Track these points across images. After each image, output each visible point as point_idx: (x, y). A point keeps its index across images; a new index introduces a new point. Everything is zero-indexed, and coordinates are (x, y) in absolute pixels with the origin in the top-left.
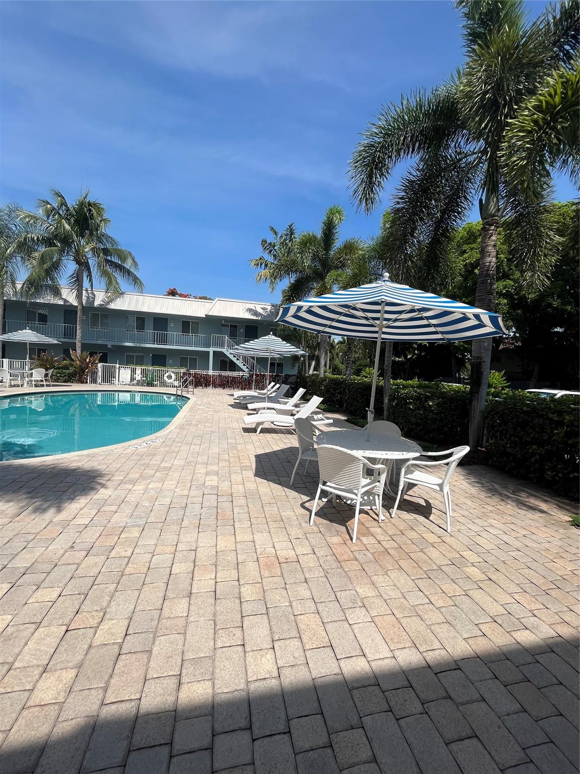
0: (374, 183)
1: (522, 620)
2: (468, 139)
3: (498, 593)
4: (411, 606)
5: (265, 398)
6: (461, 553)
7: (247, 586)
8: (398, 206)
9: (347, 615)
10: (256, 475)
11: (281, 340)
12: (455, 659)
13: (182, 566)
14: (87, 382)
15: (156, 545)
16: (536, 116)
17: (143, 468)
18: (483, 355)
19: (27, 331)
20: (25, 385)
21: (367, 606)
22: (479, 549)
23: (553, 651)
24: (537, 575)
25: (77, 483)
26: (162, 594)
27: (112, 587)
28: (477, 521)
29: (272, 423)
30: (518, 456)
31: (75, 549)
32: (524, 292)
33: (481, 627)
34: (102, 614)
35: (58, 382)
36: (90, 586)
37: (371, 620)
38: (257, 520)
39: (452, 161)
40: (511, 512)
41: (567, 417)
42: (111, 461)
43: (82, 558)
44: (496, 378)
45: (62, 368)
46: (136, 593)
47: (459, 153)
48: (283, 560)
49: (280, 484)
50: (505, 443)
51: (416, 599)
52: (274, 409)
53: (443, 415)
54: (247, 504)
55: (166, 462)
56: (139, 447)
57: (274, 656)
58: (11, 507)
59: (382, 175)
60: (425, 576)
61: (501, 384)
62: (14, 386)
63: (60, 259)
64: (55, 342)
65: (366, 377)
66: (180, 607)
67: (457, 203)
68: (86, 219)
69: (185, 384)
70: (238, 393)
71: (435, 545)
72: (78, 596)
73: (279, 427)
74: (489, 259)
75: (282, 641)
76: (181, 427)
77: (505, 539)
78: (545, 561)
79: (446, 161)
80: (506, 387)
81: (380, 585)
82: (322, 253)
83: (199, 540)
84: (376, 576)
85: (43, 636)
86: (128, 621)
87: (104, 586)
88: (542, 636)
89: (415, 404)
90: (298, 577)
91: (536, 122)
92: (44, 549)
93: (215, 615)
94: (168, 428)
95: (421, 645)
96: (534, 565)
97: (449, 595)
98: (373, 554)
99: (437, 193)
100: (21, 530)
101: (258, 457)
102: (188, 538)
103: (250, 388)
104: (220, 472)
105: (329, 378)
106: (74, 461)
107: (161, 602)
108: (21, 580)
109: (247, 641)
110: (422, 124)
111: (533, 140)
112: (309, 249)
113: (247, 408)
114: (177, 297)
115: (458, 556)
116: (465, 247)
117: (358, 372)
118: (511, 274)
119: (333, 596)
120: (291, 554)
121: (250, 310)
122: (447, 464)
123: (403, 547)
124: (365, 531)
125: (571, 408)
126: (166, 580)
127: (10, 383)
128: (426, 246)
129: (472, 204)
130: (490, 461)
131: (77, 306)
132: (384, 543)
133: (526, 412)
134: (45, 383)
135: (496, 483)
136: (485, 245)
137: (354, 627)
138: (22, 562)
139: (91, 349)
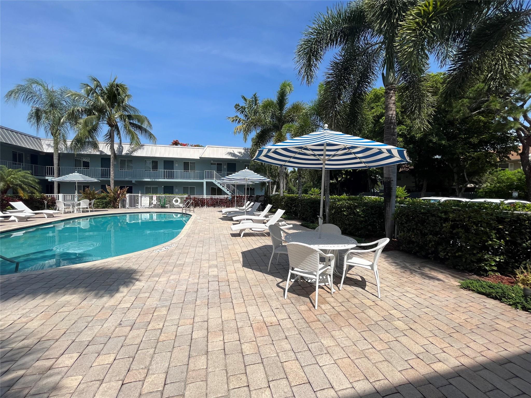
0: (312, 65)
1: (436, 356)
2: (372, 35)
3: (418, 338)
4: (360, 350)
5: (244, 212)
6: (390, 312)
7: (246, 344)
8: (329, 80)
9: (317, 360)
10: (243, 266)
11: (253, 172)
12: (395, 385)
13: (199, 333)
14: (118, 208)
15: (179, 319)
16: (417, 20)
17: (165, 265)
18: (391, 176)
19: (76, 174)
20: (75, 212)
21: (330, 353)
22: (401, 308)
23: (460, 376)
24: (442, 324)
25: (119, 278)
26: (187, 354)
27: (152, 351)
28: (397, 289)
29: (251, 229)
30: (420, 243)
31: (122, 326)
32: (413, 133)
33: (409, 362)
34: (146, 370)
35: (99, 208)
36: (136, 351)
37: (334, 362)
38: (247, 297)
39: (363, 49)
40: (419, 282)
41: (451, 215)
42: (142, 262)
43: (128, 331)
44: (400, 191)
45: (100, 198)
46: (169, 354)
47: (367, 44)
48: (269, 324)
49: (261, 271)
50: (411, 235)
51: (363, 345)
52: (251, 220)
53: (367, 218)
54: (240, 287)
55: (180, 260)
56: (160, 251)
57: (270, 392)
58: (73, 298)
59: (317, 60)
60: (367, 329)
61: (404, 195)
62: (68, 213)
63: (98, 124)
64: (96, 180)
65: (312, 195)
66: (201, 362)
67: (367, 76)
68: (115, 96)
69: (188, 205)
70: (225, 210)
71: (372, 307)
72: (128, 359)
73: (256, 232)
74: (391, 112)
75: (275, 381)
76: (188, 235)
77: (418, 300)
78: (446, 314)
79: (359, 49)
80: (408, 197)
81: (337, 337)
82: (278, 113)
83: (209, 314)
84: (334, 332)
85: (106, 389)
86: (165, 374)
87: (146, 350)
88: (452, 365)
89: (348, 211)
90: (280, 335)
91: (417, 23)
92: (100, 326)
93: (226, 366)
94: (179, 237)
95: (370, 377)
96: (440, 317)
97: (385, 342)
98: (330, 316)
99: (354, 70)
100: (83, 314)
101: (243, 253)
102: (202, 312)
103: (232, 206)
104: (218, 265)
105: (287, 196)
106: (115, 263)
107: (187, 359)
108: (86, 350)
109: (250, 383)
110: (342, 25)
111: (417, 35)
112: (269, 110)
113: (232, 220)
114: (179, 146)
115: (388, 314)
116: (373, 105)
117: (306, 192)
118: (404, 122)
119: (306, 347)
120: (274, 320)
121: (230, 154)
122: (375, 251)
123: (350, 310)
124: (323, 301)
125: (452, 209)
126: (189, 344)
127: (65, 210)
128: (349, 105)
129: (377, 77)
130: (401, 247)
131: (110, 155)
132: (336, 308)
133: (422, 213)
134: (89, 210)
135: (406, 262)
136: (388, 103)
137: (323, 368)
138: (86, 337)
139: (120, 184)
